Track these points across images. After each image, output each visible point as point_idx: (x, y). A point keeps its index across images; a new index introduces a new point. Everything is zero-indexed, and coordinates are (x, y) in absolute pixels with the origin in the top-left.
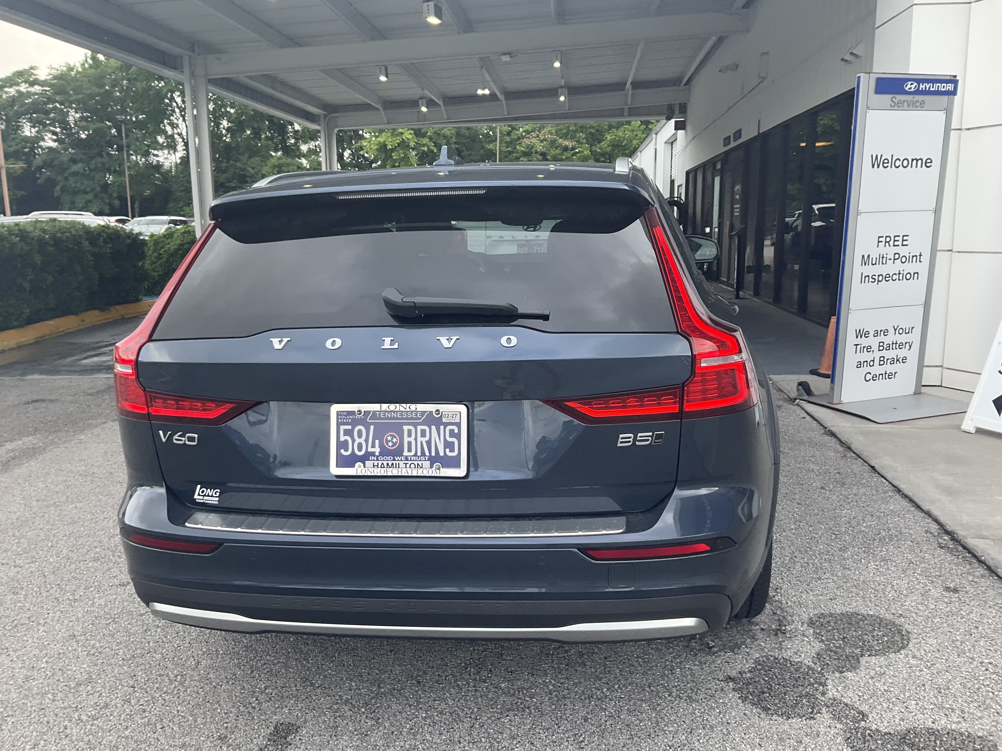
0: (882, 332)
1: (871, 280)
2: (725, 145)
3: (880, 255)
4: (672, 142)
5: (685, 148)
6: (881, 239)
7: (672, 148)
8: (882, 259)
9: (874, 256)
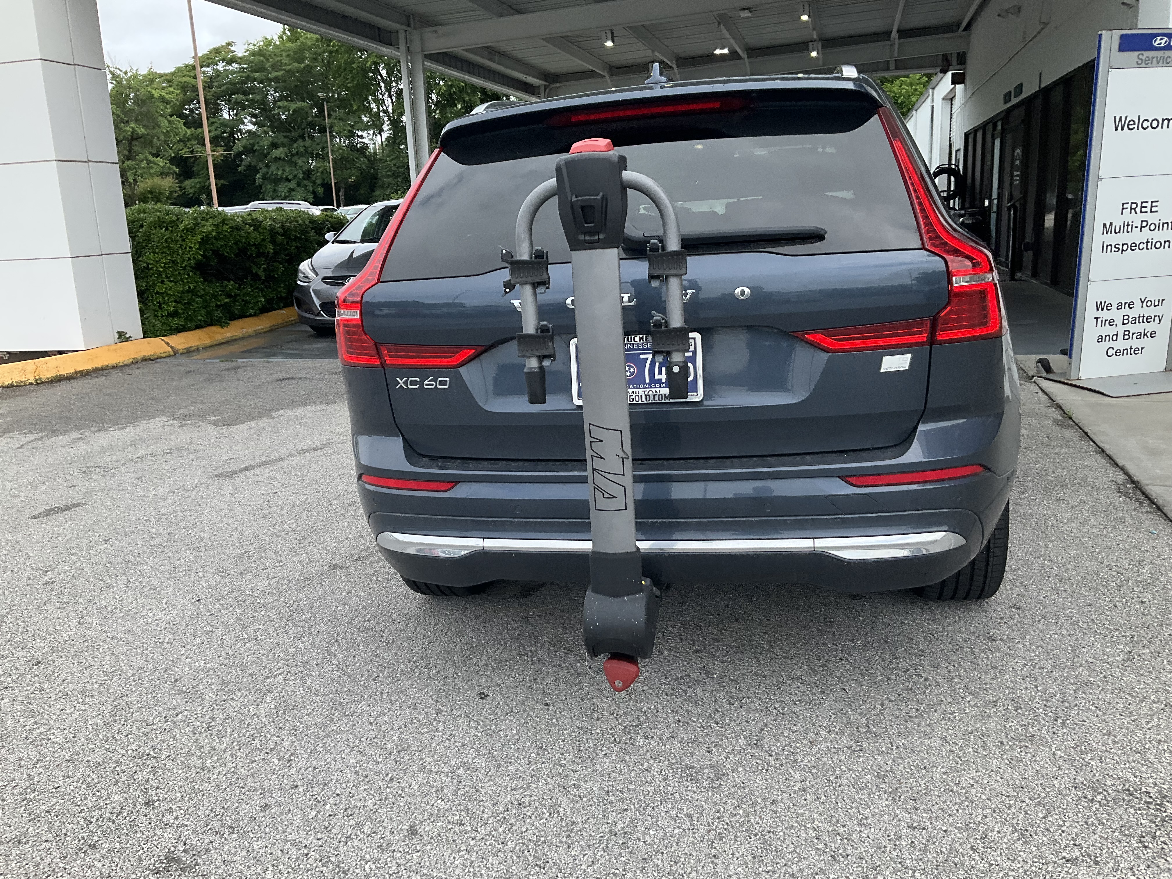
0: (1127, 305)
1: (1114, 249)
2: (1005, 103)
3: (1124, 223)
4: (950, 99)
5: (964, 104)
6: (1125, 206)
7: (952, 104)
8: (1127, 227)
9: (1118, 223)
